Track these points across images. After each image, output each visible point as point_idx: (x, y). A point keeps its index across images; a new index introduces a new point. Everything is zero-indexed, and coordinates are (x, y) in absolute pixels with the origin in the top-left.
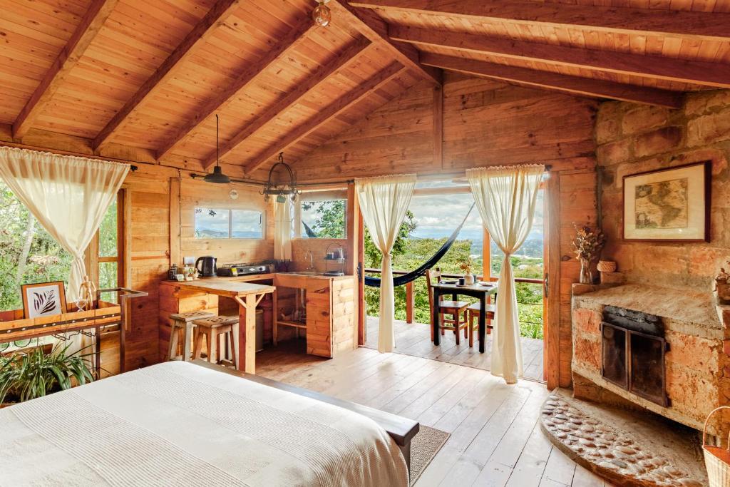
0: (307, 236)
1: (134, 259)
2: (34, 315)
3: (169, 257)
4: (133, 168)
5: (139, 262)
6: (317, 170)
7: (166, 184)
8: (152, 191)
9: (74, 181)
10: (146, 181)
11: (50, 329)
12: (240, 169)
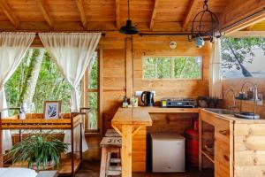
0: (243, 76)
1: (105, 91)
2: (47, 118)
3: (125, 90)
4: (103, 35)
5: (108, 93)
6: (240, 9)
7: (123, 42)
8: (115, 48)
9: (74, 46)
10: (112, 42)
11: (50, 126)
12: (178, 24)
